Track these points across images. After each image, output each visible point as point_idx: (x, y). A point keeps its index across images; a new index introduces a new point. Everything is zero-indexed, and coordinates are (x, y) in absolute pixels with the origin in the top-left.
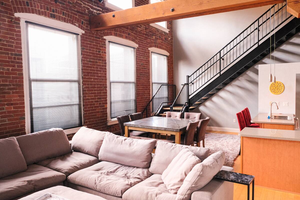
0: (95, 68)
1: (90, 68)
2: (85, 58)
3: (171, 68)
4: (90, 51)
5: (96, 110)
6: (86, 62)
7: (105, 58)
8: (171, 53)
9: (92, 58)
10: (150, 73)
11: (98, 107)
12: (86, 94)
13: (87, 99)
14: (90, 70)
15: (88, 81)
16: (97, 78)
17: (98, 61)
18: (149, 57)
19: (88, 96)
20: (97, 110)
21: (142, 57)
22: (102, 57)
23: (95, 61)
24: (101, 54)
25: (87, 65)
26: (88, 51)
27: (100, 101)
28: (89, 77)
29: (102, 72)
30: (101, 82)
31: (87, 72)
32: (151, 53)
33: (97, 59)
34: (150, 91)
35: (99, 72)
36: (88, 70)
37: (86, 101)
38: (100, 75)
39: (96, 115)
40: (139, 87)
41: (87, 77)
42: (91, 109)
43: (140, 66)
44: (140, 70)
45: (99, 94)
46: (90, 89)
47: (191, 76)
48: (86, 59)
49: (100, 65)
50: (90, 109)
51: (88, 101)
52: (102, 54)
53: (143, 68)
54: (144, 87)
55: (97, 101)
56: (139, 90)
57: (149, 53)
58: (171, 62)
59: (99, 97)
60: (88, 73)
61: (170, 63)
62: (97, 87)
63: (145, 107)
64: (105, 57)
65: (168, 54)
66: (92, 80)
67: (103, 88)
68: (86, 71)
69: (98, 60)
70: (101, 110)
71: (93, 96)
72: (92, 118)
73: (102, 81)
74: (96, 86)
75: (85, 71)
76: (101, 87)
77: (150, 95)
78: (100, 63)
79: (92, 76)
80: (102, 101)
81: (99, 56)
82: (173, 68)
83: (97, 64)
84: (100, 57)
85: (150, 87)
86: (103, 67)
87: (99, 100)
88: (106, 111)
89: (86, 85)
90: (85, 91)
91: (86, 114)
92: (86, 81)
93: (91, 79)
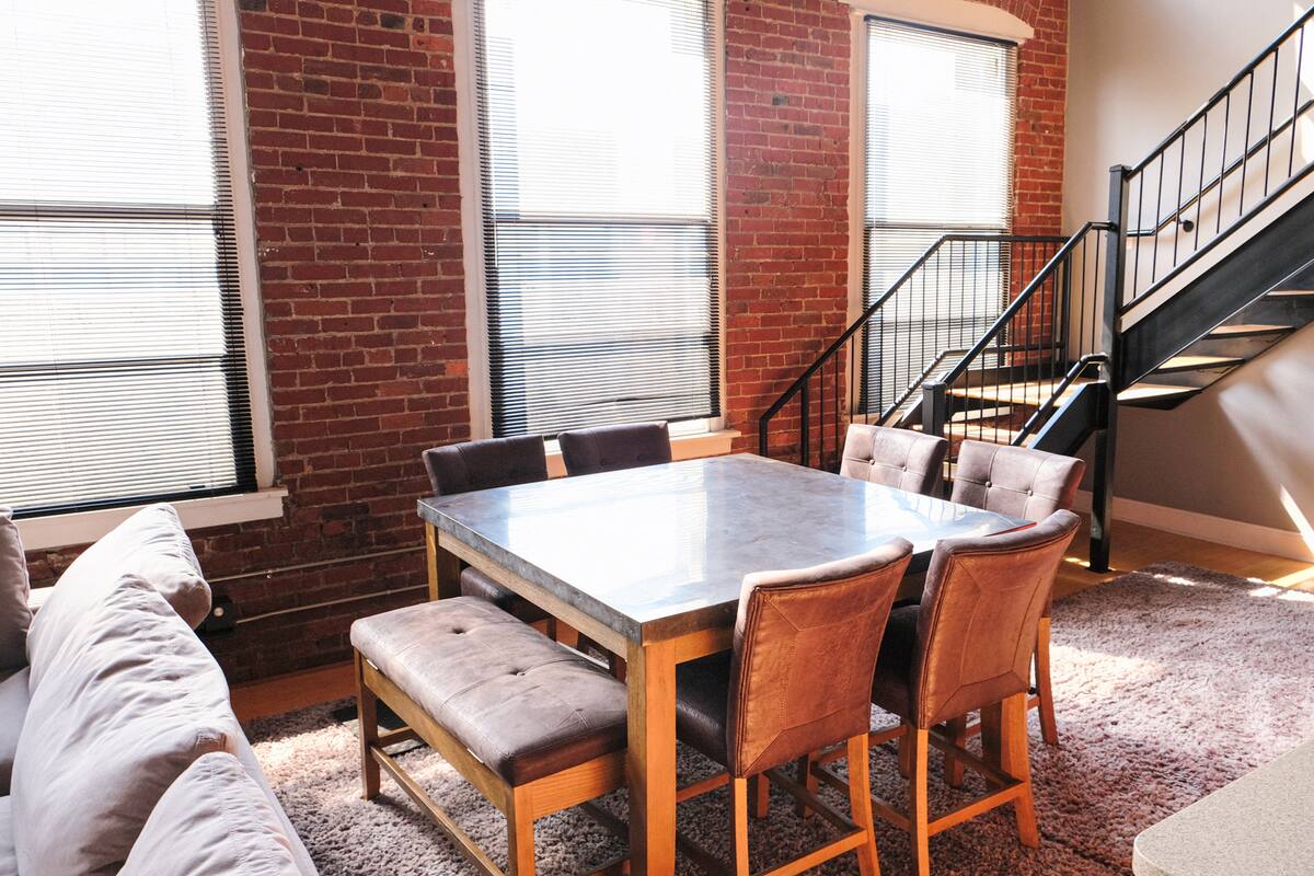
0: (359, 126)
1: (311, 132)
2: (268, 63)
3: (1047, 127)
4: (305, 19)
5: (371, 391)
6: (276, 90)
7: (444, 63)
8: (1052, 25)
9: (326, 62)
10: (845, 160)
11: (389, 374)
12: (290, 291)
13: (296, 326)
14: (316, 142)
15: (305, 215)
16: (374, 191)
17: (380, 84)
18: (845, 53)
19: (300, 309)
20: (378, 392)
21: (778, 51)
22: (419, 59)
23: (358, 80)
24: (405, 37)
25: (290, 111)
26: (296, 17)
27: (402, 339)
28: (303, 187)
29: (418, 155)
30: (410, 218)
31: (284, 154)
32: (863, 24)
33: (378, 69)
34: (844, 279)
35: (393, 157)
36: (300, 140)
37: (288, 340)
38: (399, 173)
39: (373, 424)
40: (752, 253)
41: (288, 188)
42: (330, 384)
43: (763, 112)
44: (762, 140)
45: (393, 297)
46: (322, 262)
47: (1141, 168)
48: (274, 74)
49: (403, 108)
50: (326, 386)
51: (305, 336)
52: (413, 36)
53: (786, 127)
54: (789, 254)
55: (386, 340)
56: (750, 267)
57: (846, 25)
58: (1043, 82)
59: (393, 313)
60: (300, 162)
61: (1038, 94)
62: (374, 249)
63: (796, 379)
64: (439, 58)
65: (1022, 31)
66: (337, 205)
67: (426, 256)
68: (281, 150)
69: (379, 79)
70: (415, 396)
71: (342, 307)
72: (343, 443)
73: (420, 213)
74: (371, 244)
75: (269, 149)
76: (415, 253)
77: (843, 306)
78: (401, 95)
79: (334, 179)
80: (421, 337)
81: (387, 47)
82: (1060, 129)
83: (378, 106)
84: (394, 57)
85: (845, 254)
86: (423, 124)
87: (395, 332)
88: (464, 400)
89: (283, 239)
90: (280, 273)
91: (293, 415)
92: (283, 215)
93: (332, 197)
